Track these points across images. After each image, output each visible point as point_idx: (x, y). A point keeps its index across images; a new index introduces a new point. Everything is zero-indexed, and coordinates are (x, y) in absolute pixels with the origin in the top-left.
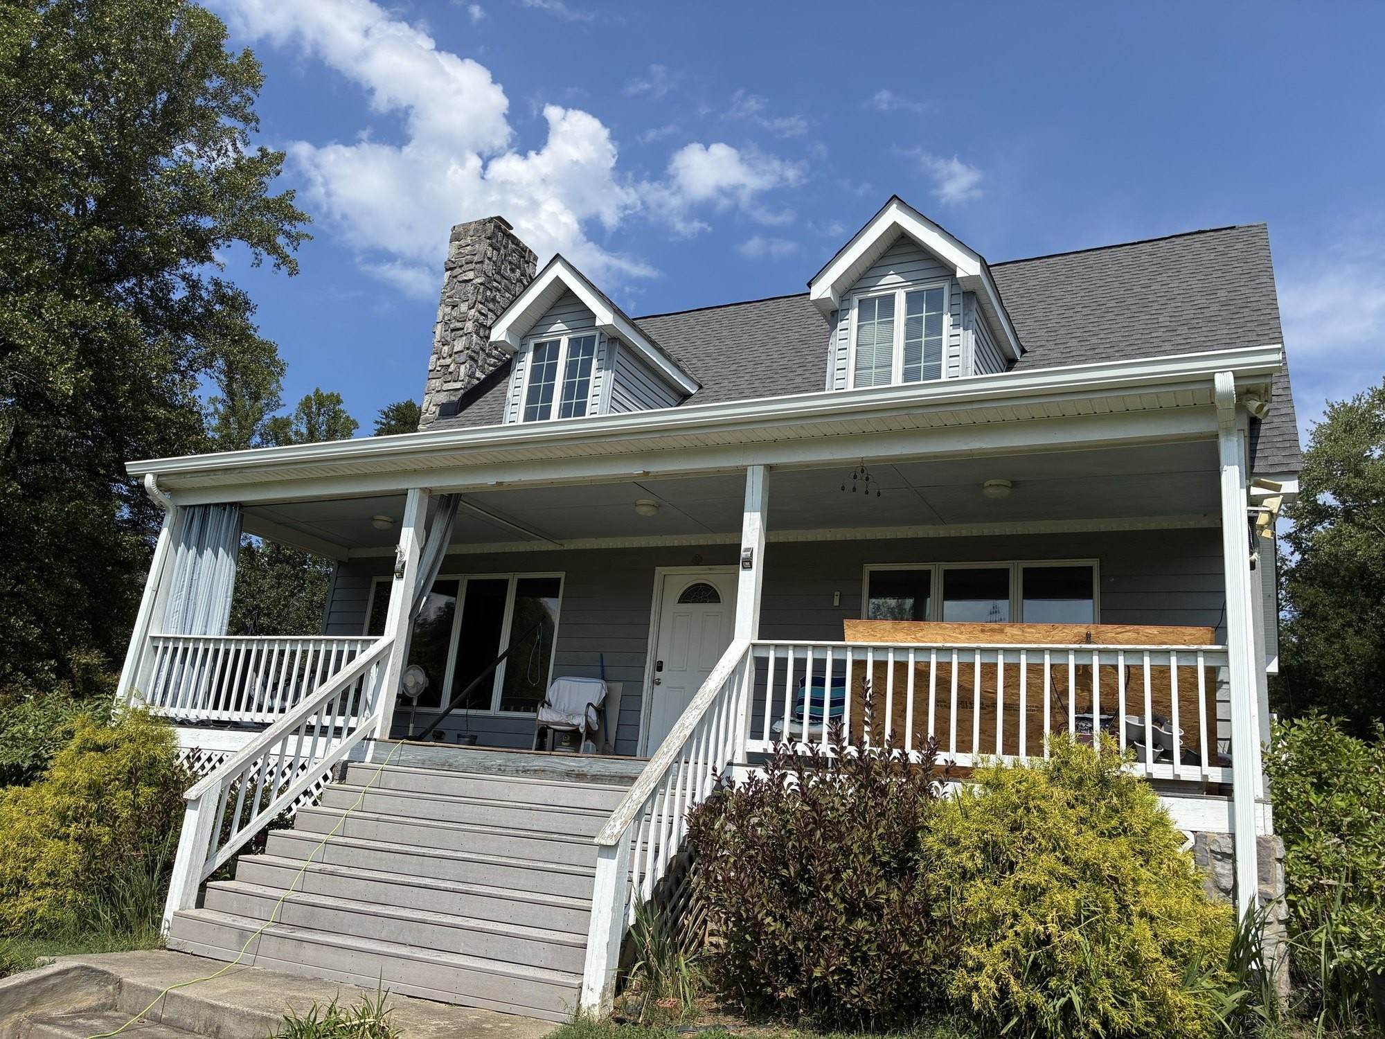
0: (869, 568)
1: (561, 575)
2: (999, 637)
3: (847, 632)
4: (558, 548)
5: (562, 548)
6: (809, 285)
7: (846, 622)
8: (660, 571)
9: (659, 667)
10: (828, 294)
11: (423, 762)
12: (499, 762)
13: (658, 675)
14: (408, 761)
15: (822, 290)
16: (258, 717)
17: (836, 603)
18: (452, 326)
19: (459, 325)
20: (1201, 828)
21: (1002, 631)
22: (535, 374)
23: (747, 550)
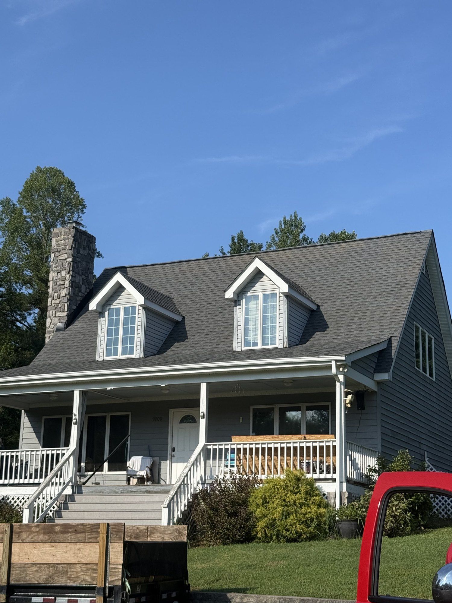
0: (252, 407)
1: (130, 413)
2: (278, 439)
3: (233, 440)
4: (127, 401)
5: (129, 402)
6: (225, 291)
7: (232, 437)
8: (171, 411)
9: (173, 450)
10: (232, 296)
11: (92, 492)
12: (121, 490)
13: (173, 453)
14: (87, 492)
15: (229, 294)
16: (36, 481)
17: (241, 422)
18: (58, 283)
19: (62, 283)
20: (329, 491)
21: (278, 438)
22: (110, 323)
23: (202, 413)
